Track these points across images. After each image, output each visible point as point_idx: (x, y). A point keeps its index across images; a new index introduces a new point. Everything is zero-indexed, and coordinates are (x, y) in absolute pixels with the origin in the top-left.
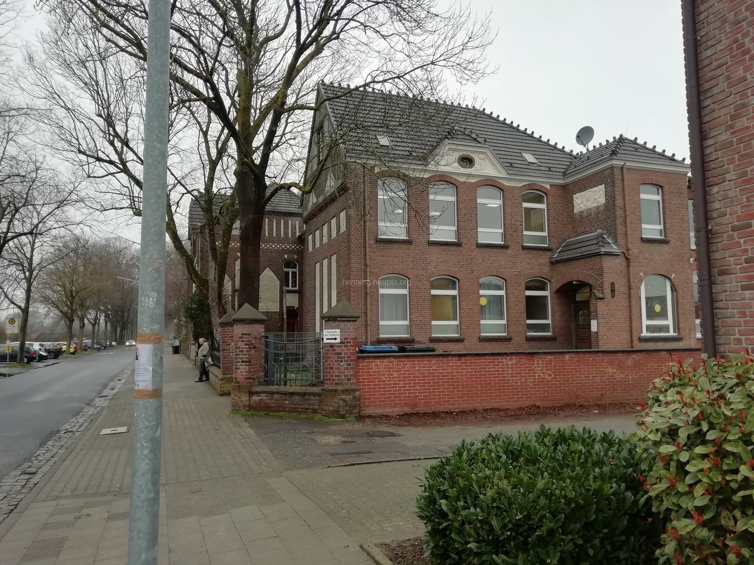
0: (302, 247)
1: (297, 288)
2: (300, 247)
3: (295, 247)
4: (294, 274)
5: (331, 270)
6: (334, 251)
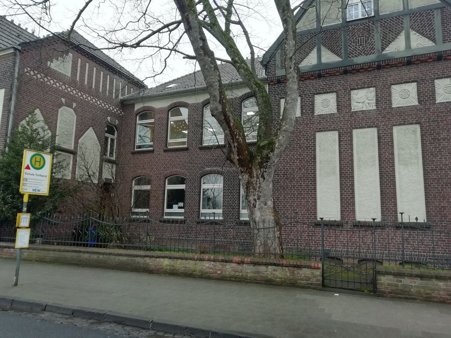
1: (114, 158)
2: (121, 112)
3: (117, 111)
4: (112, 141)
5: (392, 142)
6: (408, 121)
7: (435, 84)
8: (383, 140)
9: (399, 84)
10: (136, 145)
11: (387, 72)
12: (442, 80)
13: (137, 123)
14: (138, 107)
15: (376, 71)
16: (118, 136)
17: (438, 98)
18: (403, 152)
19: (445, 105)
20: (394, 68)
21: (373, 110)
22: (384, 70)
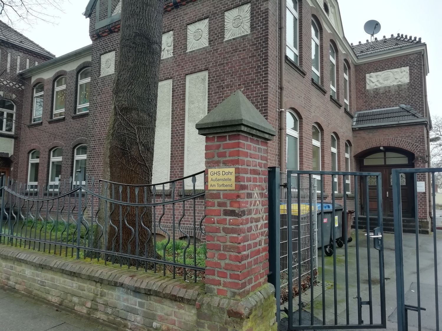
0: (23, 87)
1: (12, 133)
2: (20, 87)
3: (14, 85)
4: (10, 116)
5: (184, 94)
6: (198, 68)
7: (226, 17)
8: (176, 93)
9: (194, 23)
10: (33, 118)
11: (184, 10)
12: (231, 11)
13: (34, 96)
14: (34, 80)
15: (175, 10)
16: (17, 110)
17: (226, 36)
18: (192, 106)
19: (231, 43)
20: (190, 4)
21: (171, 58)
22: (182, 7)
